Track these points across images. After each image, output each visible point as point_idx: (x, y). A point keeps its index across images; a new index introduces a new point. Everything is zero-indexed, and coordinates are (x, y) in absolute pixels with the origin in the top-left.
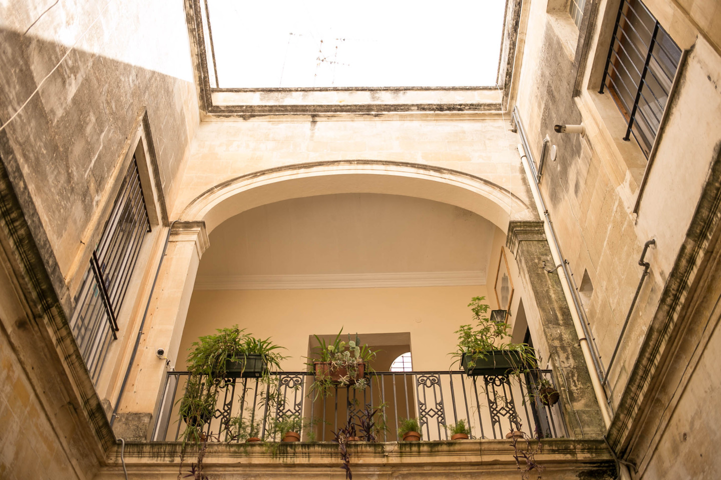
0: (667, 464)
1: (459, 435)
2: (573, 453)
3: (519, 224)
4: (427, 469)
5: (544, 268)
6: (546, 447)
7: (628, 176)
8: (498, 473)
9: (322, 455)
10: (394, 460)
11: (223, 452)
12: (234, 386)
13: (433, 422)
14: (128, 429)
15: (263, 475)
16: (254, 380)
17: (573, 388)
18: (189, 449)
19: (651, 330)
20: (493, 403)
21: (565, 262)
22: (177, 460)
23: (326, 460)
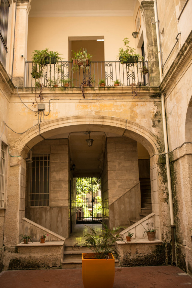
0: (172, 98)
1: (116, 84)
2: (149, 90)
3: (145, 2)
4: (106, 94)
5: (151, 22)
6: (142, 89)
7: (180, 3)
8: (127, 96)
9: (76, 90)
10: (97, 92)
11: (47, 90)
12: (47, 66)
13: (109, 79)
14: (17, 82)
15: (59, 96)
16: (53, 65)
17: (153, 69)
18: (37, 89)
19: (173, 63)
20: (128, 73)
21: (158, 21)
22: (34, 92)
23: (78, 92)
